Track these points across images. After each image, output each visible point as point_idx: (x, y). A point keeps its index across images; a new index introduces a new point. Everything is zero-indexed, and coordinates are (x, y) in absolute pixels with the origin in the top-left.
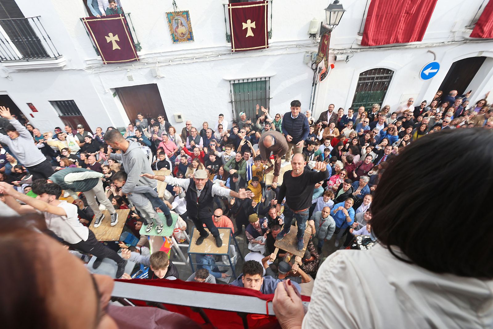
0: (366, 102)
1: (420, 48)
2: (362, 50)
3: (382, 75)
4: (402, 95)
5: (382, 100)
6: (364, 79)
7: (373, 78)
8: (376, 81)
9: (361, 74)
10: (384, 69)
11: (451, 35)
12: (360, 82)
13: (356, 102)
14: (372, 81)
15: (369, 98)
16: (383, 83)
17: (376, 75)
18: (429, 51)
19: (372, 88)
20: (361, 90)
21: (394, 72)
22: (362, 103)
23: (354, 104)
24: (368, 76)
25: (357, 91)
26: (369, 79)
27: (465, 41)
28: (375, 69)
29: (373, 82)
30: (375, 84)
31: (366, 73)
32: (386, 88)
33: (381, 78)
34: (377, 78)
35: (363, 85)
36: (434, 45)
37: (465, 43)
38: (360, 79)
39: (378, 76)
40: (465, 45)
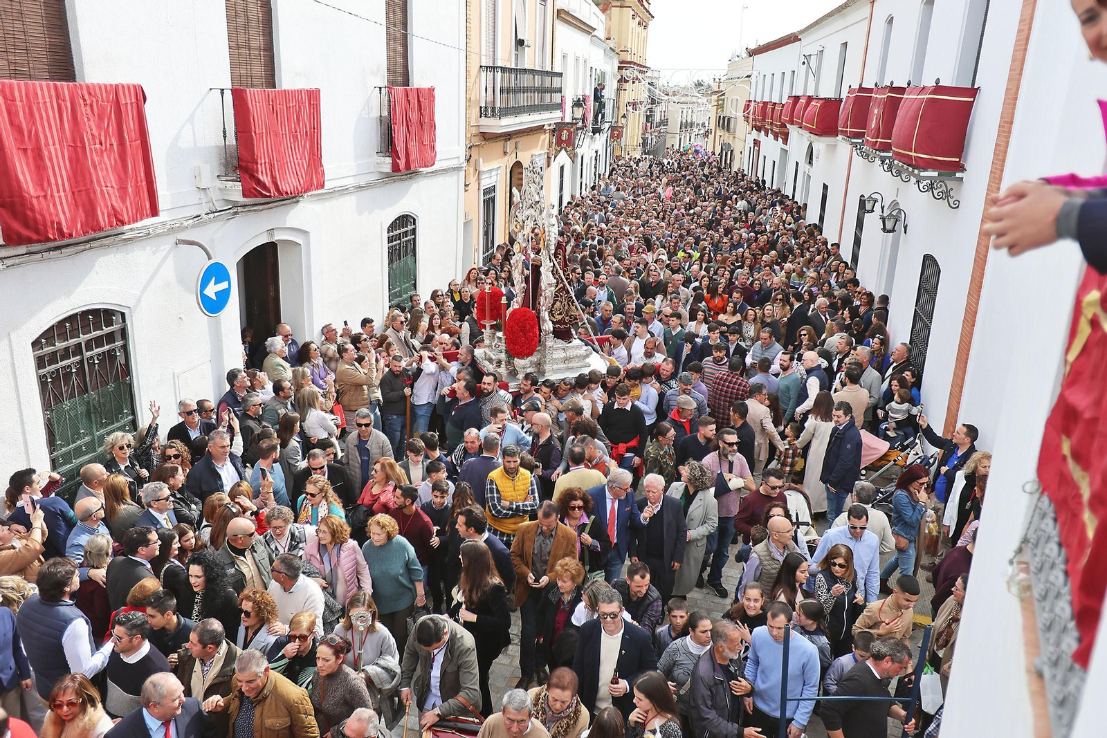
0: (92, 434)
1: (157, 236)
2: (8, 262)
3: (98, 333)
4: (174, 378)
5: (133, 412)
6: (53, 358)
7: (78, 349)
8: (89, 354)
9: (36, 344)
10: (95, 312)
11: (202, 194)
12: (43, 371)
13: (63, 446)
14: (78, 358)
15: (93, 415)
16: (111, 355)
17: (84, 338)
18: (179, 242)
19: (88, 379)
20: (58, 399)
21: (123, 314)
22: (79, 442)
23: (55, 454)
24: (60, 345)
25: (46, 406)
26: (66, 354)
27: (235, 209)
28: (72, 318)
29: (82, 361)
30: (91, 365)
31: (49, 335)
32: (127, 369)
33: (99, 341)
34: (89, 347)
35: (56, 380)
36: (186, 224)
37: (236, 213)
38: (40, 362)
39: (88, 336)
40: (238, 218)
